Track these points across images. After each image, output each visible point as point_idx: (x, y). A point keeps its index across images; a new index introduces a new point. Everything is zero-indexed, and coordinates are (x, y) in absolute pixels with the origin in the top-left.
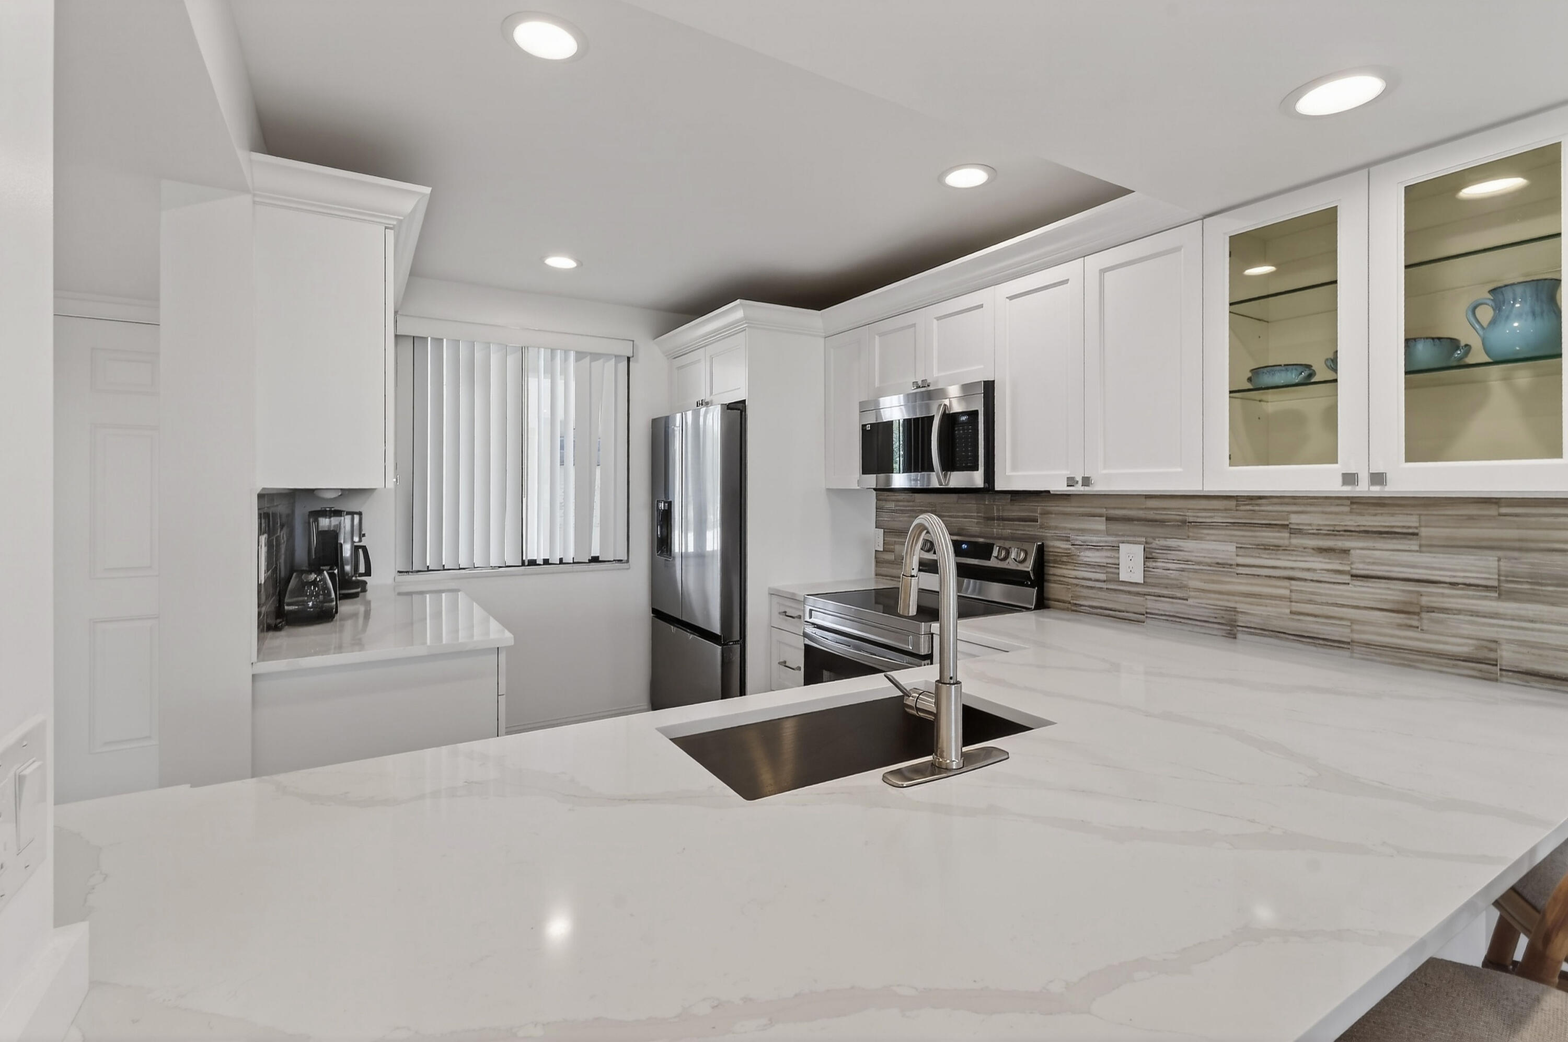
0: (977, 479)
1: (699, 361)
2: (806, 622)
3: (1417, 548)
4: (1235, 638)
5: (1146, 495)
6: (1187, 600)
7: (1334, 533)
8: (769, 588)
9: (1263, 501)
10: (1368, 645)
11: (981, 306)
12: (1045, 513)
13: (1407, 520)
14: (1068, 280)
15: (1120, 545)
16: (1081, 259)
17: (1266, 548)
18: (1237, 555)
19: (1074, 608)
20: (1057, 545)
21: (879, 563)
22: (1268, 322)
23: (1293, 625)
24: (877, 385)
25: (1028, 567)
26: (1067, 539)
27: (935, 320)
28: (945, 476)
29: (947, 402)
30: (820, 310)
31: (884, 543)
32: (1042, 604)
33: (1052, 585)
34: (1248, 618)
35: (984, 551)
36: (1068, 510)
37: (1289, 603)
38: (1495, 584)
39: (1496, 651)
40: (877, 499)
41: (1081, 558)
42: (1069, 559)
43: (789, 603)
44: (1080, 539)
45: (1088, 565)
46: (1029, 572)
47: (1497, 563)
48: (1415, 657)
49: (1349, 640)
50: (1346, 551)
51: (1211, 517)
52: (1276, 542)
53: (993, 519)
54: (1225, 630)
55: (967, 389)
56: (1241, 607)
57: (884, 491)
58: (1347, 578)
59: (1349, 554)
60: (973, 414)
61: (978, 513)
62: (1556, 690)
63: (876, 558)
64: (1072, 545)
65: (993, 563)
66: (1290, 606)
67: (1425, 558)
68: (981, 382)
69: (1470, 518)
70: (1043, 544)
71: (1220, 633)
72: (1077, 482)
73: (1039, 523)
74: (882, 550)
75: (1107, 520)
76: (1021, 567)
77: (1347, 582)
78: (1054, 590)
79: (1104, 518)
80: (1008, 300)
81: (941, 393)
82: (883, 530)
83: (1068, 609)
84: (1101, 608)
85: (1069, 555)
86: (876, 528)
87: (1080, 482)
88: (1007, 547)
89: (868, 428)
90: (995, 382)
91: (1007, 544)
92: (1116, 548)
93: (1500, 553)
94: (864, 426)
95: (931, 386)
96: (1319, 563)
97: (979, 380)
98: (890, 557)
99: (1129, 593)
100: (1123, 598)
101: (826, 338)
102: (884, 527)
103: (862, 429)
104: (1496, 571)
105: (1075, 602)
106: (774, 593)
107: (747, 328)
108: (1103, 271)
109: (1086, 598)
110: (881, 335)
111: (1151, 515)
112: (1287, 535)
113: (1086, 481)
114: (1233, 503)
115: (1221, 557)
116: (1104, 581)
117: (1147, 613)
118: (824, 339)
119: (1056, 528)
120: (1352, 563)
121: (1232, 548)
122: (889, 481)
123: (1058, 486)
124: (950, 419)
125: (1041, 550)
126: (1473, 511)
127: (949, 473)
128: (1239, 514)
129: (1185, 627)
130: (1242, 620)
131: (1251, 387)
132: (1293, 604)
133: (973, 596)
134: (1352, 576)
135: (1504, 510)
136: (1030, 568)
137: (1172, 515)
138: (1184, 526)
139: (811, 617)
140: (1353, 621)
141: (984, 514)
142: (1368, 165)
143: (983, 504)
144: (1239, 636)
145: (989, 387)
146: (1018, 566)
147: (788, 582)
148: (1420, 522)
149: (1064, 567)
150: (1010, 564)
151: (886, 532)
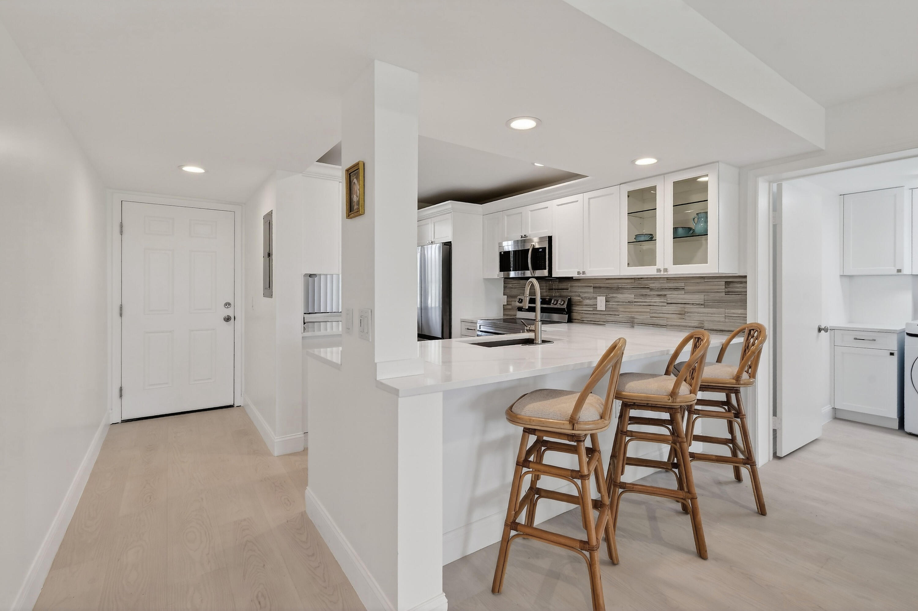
0: (545, 273)
1: (428, 224)
2: (478, 330)
3: (684, 293)
4: (634, 327)
5: (606, 278)
6: (619, 315)
7: (662, 289)
8: (461, 319)
9: (642, 280)
10: (671, 326)
11: (547, 207)
12: (571, 287)
13: (681, 284)
14: (578, 201)
15: (598, 297)
16: (581, 194)
17: (642, 295)
18: (635, 299)
19: (582, 322)
20: (576, 299)
21: (505, 310)
22: (643, 218)
23: (650, 321)
24: (506, 236)
25: (565, 306)
26: (579, 296)
27: (529, 212)
28: (533, 272)
29: (533, 244)
30: (481, 204)
31: (507, 301)
32: (570, 320)
33: (573, 313)
34: (637, 320)
35: (549, 302)
36: (580, 285)
37: (649, 314)
38: (703, 303)
39: (703, 324)
40: (504, 283)
41: (583, 303)
42: (580, 303)
43: (470, 324)
44: (584, 295)
45: (586, 305)
46: (565, 308)
47: (704, 297)
48: (683, 328)
49: (666, 325)
50: (665, 295)
51: (626, 286)
52: (646, 293)
53: (552, 289)
54: (630, 325)
55: (541, 239)
56: (636, 316)
57: (507, 279)
58: (665, 304)
59: (666, 296)
60: (544, 249)
61: (546, 287)
62: (716, 334)
63: (503, 308)
64: (581, 298)
65: (552, 306)
66: (650, 315)
67: (686, 296)
68: (547, 236)
69: (698, 283)
70: (570, 298)
71: (629, 326)
72: (581, 273)
73: (569, 290)
74: (506, 304)
75: (593, 288)
76: (562, 307)
77: (665, 305)
78: (575, 315)
79: (592, 288)
80: (557, 206)
81: (531, 240)
82: (506, 296)
83: (579, 323)
84: (591, 321)
85: (580, 302)
86: (504, 295)
87: (582, 274)
88: (557, 300)
89: (502, 253)
90: (552, 237)
91: (557, 299)
92: (596, 298)
93: (705, 294)
94: (500, 253)
95: (528, 237)
96: (657, 300)
97: (546, 236)
98: (509, 307)
99: (601, 314)
100: (599, 316)
101: (483, 215)
102: (507, 294)
103: (500, 254)
104: (703, 299)
105: (582, 319)
106: (463, 321)
107: (452, 212)
108: (589, 199)
109: (586, 318)
110: (507, 216)
111: (608, 285)
112: (649, 291)
113: (584, 273)
114: (633, 281)
115: (630, 300)
116: (592, 311)
117: (606, 321)
118: (482, 216)
119: (575, 292)
120: (667, 299)
121: (633, 296)
122: (509, 274)
123: (575, 275)
124: (535, 250)
125: (570, 300)
126: (699, 281)
127: (535, 271)
128: (635, 284)
129: (618, 325)
130: (636, 321)
131: (635, 241)
132: (651, 314)
133: (546, 320)
134: (667, 303)
135: (706, 280)
136: (565, 307)
137: (615, 285)
138: (618, 289)
139: (480, 329)
140: (667, 318)
141: (549, 287)
142: (664, 174)
143: (548, 284)
144: (635, 326)
145: (550, 238)
146: (561, 306)
147: (468, 317)
148: (685, 285)
149: (578, 306)
150: (558, 306)
151: (508, 297)
